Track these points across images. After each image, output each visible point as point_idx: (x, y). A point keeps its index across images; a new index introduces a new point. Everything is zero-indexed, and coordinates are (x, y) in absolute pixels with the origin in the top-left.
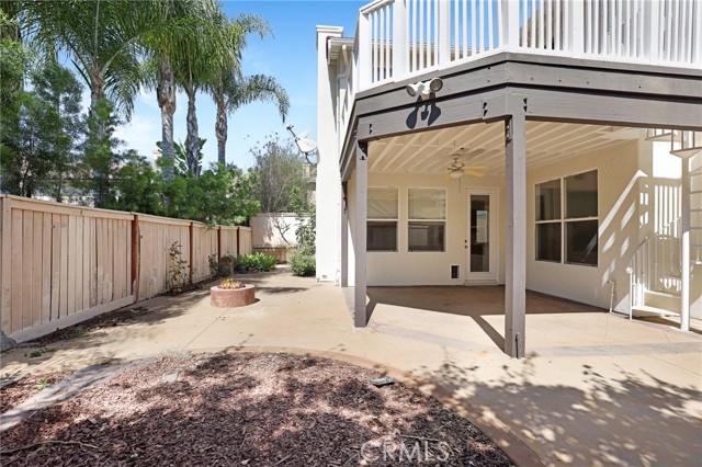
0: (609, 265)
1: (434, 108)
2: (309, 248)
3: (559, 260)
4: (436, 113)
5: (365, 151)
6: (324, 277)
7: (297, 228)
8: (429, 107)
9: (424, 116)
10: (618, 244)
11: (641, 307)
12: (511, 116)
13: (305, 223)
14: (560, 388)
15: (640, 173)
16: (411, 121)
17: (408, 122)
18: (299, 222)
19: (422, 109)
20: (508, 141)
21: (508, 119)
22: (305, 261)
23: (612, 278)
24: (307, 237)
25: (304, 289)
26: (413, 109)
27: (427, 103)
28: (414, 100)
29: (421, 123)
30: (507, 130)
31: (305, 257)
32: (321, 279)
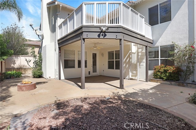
0: (124, 70)
1: (105, 34)
2: (40, 68)
3: (114, 69)
4: (105, 35)
5: (84, 41)
6: (50, 77)
7: (34, 61)
8: (104, 33)
9: (102, 35)
10: (126, 65)
11: (130, 77)
12: (121, 39)
13: (37, 60)
14: (134, 92)
15: (130, 51)
16: (99, 36)
17: (98, 36)
18: (35, 59)
19: (102, 33)
20: (120, 44)
21: (120, 40)
22: (39, 73)
23: (125, 72)
24: (39, 64)
25: (47, 82)
26: (100, 33)
27: (103, 32)
28: (100, 31)
29: (101, 37)
30: (120, 42)
31: (39, 71)
32: (49, 78)
